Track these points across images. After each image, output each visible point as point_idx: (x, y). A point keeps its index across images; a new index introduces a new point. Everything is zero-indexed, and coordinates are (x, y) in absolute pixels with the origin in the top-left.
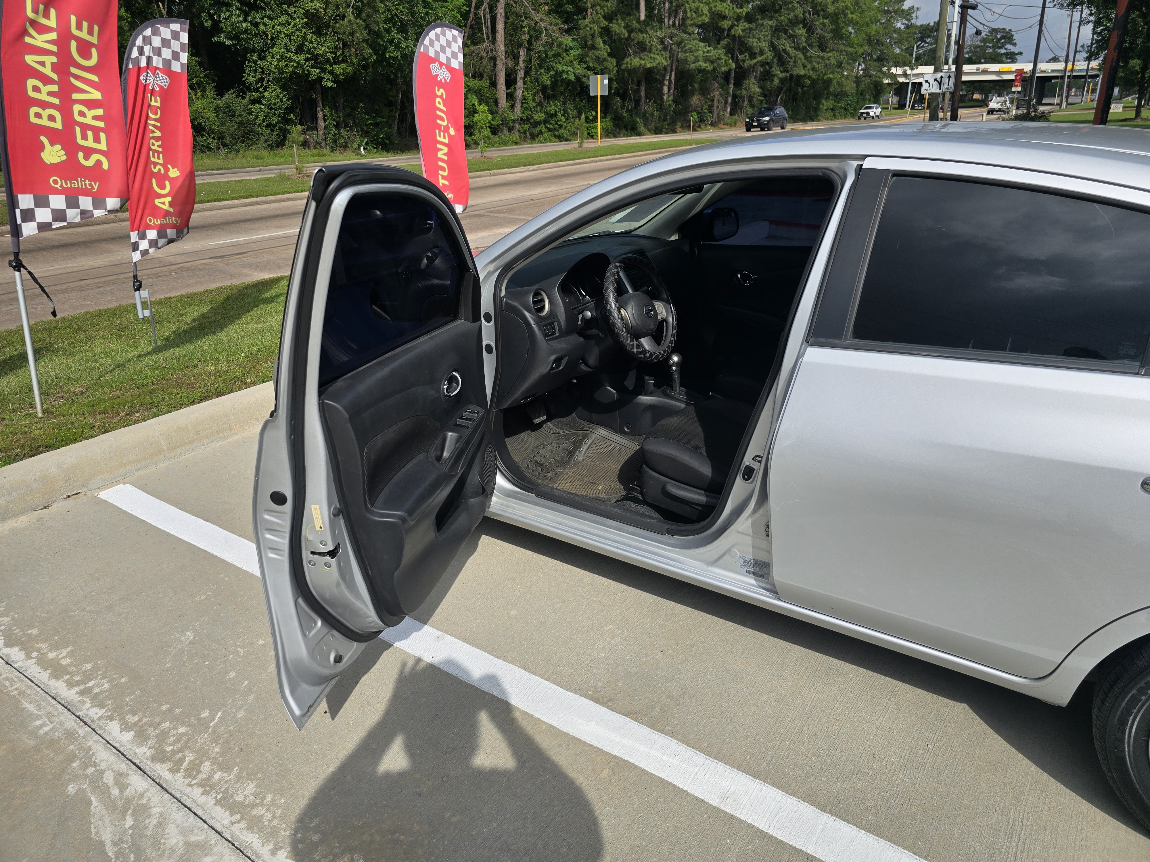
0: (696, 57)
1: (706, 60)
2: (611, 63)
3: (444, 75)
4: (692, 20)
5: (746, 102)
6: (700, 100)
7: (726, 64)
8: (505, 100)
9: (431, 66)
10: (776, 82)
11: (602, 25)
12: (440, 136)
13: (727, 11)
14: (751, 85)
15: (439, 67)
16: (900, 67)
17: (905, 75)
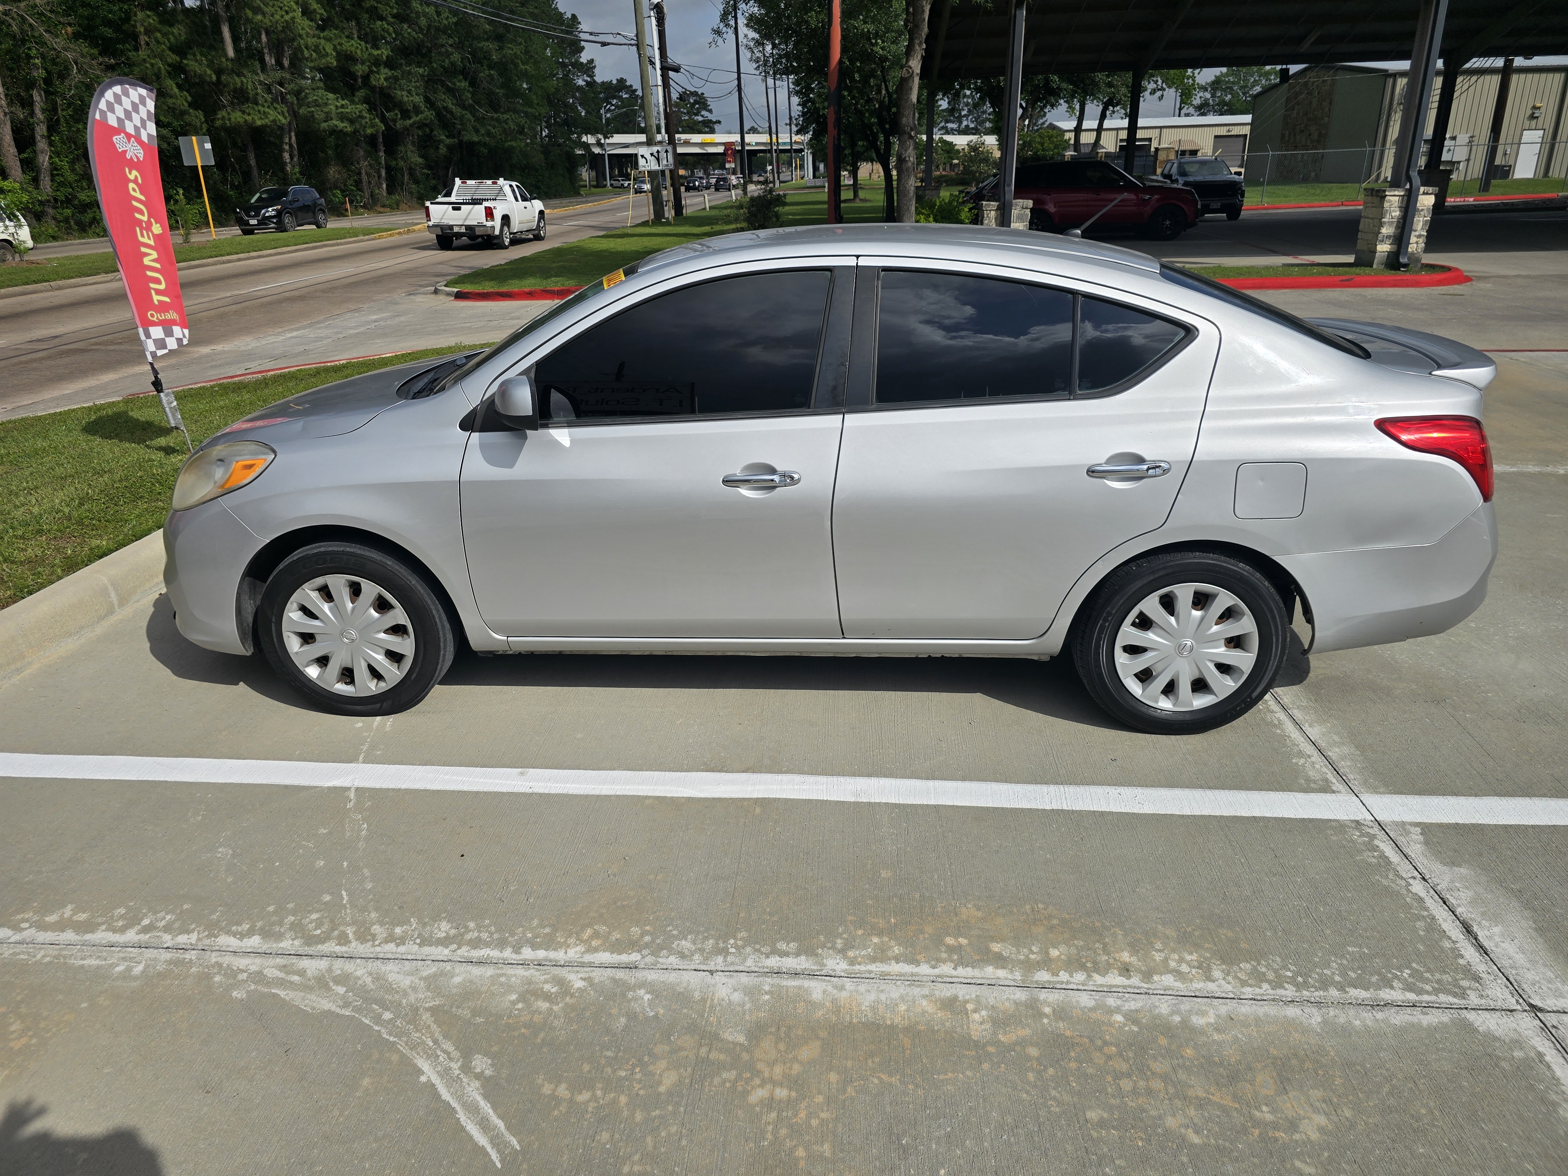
0: (327, 113)
1: (342, 117)
2: (196, 117)
3: (134, 152)
4: (312, 61)
5: (406, 178)
6: (339, 173)
7: (373, 126)
8: (20, 170)
9: (114, 138)
10: (443, 150)
11: (170, 60)
12: (142, 236)
13: (359, 52)
14: (409, 153)
15: (125, 140)
16: (592, 134)
17: (599, 144)
